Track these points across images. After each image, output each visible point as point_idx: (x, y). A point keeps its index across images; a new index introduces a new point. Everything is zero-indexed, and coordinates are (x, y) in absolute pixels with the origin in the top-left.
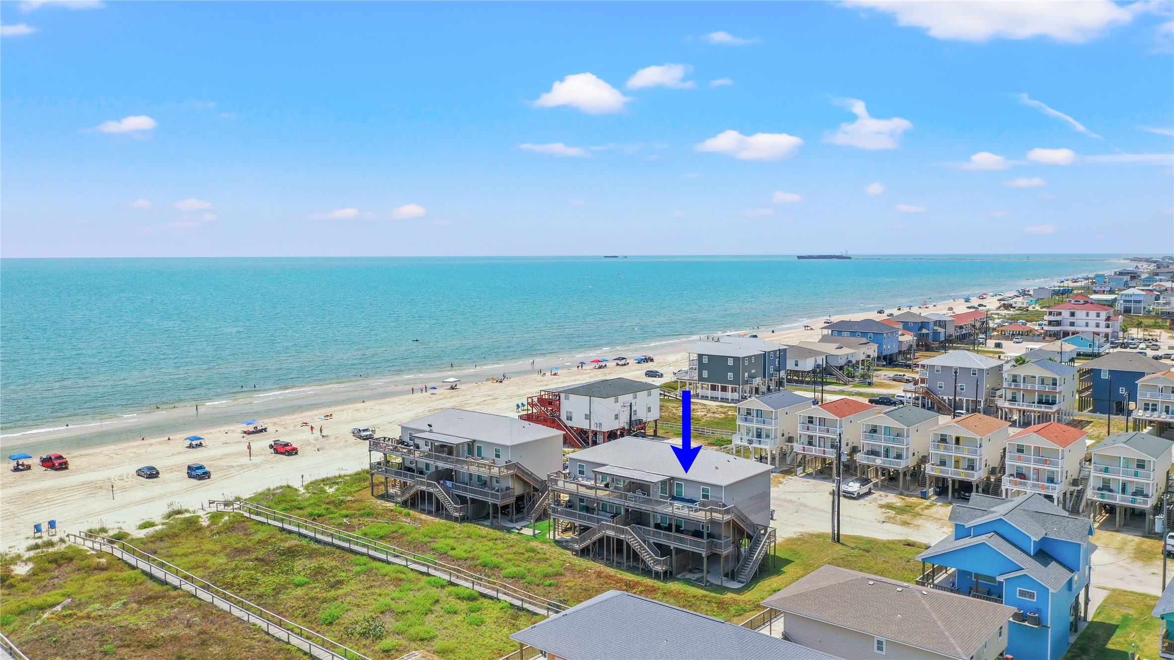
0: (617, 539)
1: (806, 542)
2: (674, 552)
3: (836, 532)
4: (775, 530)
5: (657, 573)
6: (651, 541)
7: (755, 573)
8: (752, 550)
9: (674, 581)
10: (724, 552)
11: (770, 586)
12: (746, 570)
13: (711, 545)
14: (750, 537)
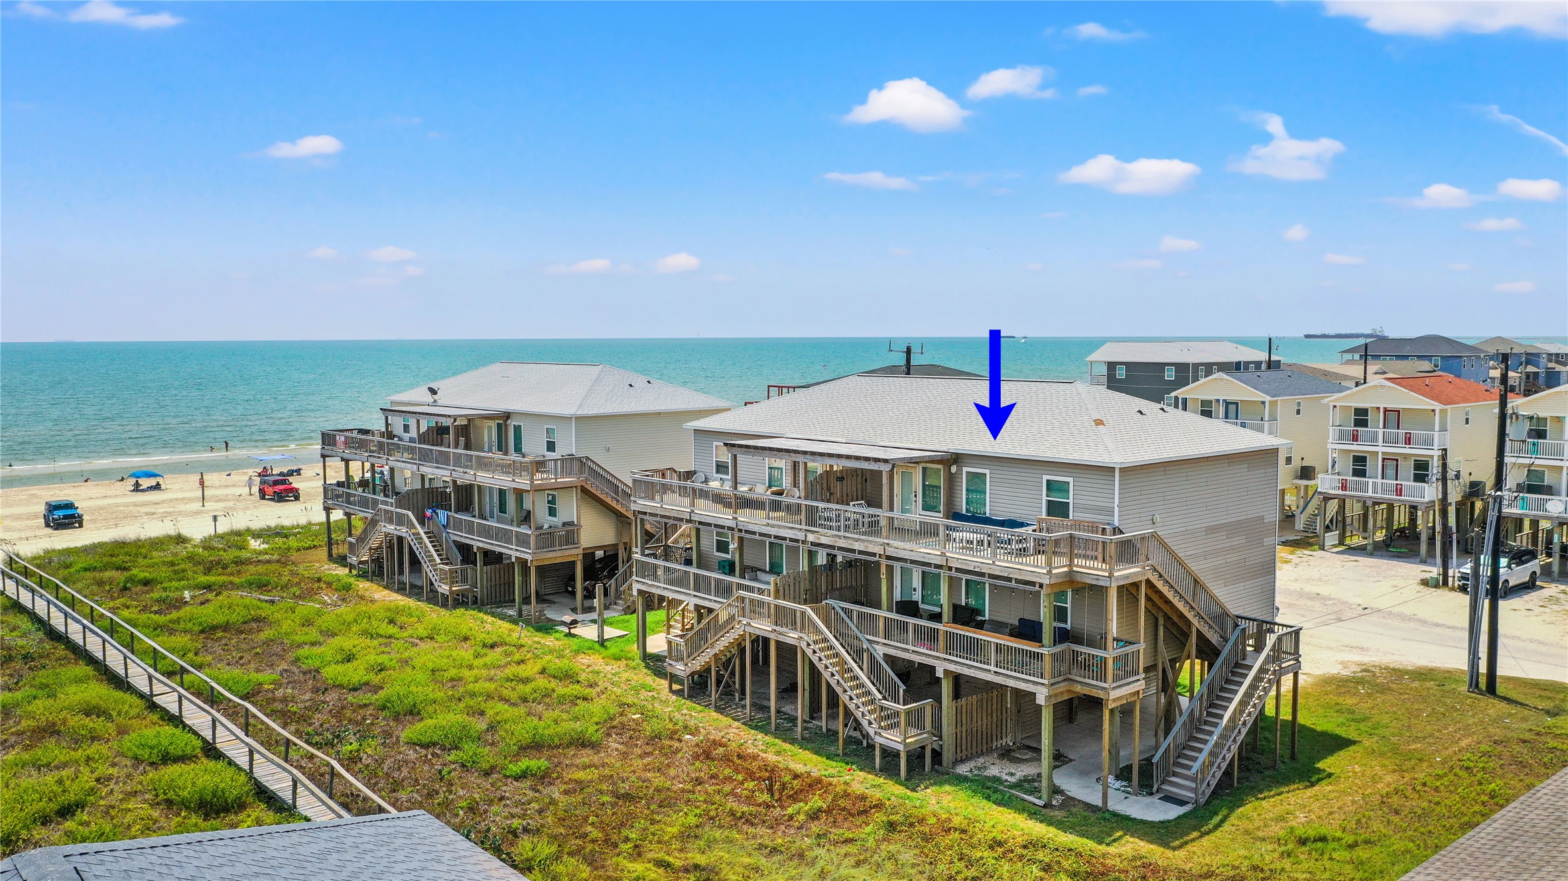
0: (777, 642)
1: (1384, 689)
2: (946, 689)
3: (1483, 668)
4: (1297, 633)
5: (890, 756)
6: (880, 651)
7: (1228, 773)
8: (1215, 697)
9: (941, 784)
10: (1116, 694)
11: (1281, 819)
12: (1194, 759)
13: (1069, 665)
14: (1208, 652)
